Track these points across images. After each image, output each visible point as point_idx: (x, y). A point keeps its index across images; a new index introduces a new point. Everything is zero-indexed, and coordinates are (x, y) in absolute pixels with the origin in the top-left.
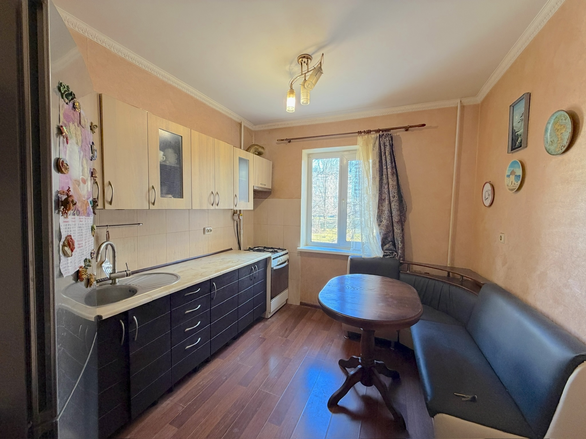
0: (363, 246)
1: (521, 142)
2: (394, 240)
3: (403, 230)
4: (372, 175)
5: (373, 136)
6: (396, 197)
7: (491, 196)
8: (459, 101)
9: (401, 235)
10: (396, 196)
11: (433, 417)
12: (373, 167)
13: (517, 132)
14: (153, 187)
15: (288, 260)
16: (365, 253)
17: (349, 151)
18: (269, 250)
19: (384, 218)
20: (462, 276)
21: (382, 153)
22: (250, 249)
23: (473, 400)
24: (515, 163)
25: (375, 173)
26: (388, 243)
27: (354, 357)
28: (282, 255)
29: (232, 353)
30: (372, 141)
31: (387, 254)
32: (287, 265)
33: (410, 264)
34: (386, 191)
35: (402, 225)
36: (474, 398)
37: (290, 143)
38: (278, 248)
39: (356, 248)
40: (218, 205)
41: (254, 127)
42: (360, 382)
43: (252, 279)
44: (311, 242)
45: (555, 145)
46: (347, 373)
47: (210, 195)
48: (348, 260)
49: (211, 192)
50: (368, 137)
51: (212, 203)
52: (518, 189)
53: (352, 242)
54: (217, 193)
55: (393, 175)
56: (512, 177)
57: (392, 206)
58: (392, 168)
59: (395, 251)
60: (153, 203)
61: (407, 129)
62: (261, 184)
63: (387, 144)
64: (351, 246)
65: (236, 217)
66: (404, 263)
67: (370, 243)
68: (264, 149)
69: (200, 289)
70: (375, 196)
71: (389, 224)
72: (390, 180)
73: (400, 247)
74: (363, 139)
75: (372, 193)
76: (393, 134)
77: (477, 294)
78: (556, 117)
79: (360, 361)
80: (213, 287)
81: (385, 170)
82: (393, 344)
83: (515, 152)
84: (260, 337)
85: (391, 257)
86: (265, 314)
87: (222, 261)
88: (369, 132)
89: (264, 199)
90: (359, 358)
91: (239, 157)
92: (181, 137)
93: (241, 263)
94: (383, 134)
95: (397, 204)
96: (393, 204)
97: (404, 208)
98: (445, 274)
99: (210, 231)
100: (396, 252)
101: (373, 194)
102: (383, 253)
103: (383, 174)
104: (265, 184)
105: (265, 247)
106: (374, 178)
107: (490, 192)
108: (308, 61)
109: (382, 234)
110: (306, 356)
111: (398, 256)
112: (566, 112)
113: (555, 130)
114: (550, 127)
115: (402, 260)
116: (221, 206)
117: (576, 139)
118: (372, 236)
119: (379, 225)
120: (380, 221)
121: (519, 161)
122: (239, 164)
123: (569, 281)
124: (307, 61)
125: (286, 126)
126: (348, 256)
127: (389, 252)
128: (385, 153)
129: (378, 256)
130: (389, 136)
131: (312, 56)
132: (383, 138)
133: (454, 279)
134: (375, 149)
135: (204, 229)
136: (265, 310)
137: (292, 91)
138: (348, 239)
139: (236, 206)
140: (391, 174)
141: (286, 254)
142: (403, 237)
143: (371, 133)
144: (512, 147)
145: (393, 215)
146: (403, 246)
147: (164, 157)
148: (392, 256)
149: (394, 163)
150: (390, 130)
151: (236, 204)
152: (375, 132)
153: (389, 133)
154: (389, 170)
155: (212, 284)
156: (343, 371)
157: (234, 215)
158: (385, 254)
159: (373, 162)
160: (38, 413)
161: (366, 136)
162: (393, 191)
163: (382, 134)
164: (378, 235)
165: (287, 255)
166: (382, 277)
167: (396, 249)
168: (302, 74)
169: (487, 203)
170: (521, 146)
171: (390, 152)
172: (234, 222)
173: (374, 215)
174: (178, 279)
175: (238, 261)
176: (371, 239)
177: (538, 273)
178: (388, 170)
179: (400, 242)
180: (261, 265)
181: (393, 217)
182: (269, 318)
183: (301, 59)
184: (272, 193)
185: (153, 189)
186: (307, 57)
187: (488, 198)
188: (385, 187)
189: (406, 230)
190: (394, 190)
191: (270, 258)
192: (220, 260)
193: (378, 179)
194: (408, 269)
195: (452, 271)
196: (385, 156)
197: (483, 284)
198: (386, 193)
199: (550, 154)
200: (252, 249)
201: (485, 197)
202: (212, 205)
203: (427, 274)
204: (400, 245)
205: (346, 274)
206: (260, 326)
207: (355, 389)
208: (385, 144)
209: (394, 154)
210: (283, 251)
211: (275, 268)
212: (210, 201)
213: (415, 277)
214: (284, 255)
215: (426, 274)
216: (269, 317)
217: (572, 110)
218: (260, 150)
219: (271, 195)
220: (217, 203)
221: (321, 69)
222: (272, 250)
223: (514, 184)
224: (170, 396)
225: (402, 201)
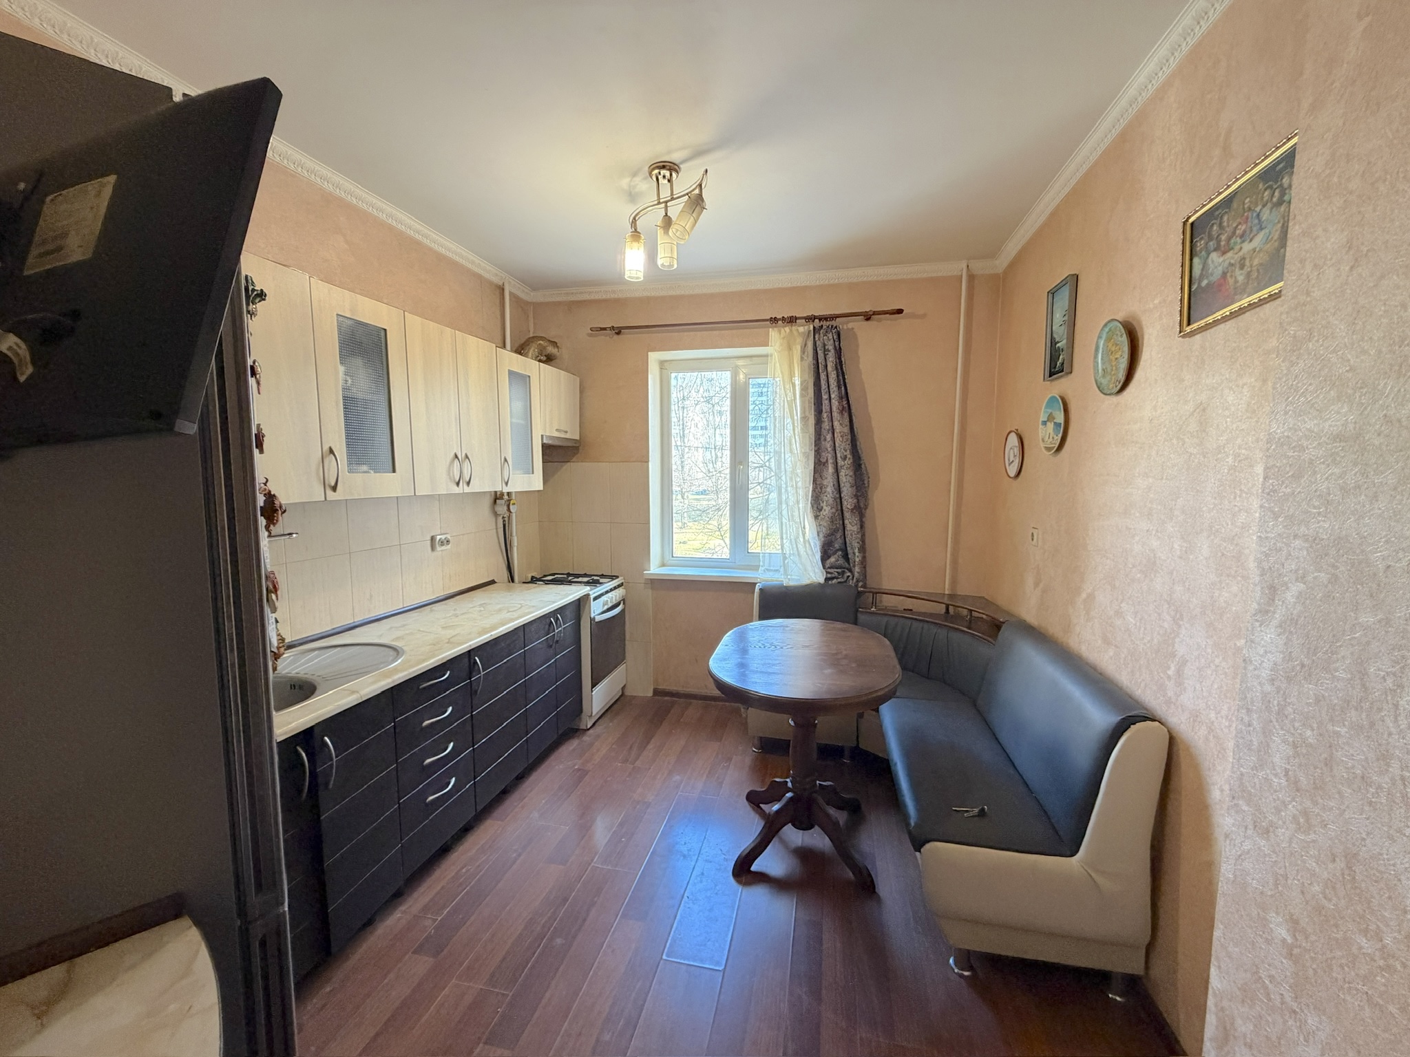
0: (784, 562)
1: (1063, 364)
2: (846, 547)
3: (862, 527)
4: (801, 414)
5: (801, 329)
6: (849, 459)
7: (1018, 458)
8: (964, 266)
9: (859, 536)
10: (849, 456)
11: (920, 851)
12: (802, 396)
13: (1058, 342)
14: (331, 451)
15: (624, 600)
16: (789, 577)
17: (751, 357)
18: (580, 579)
19: (825, 502)
20: (971, 611)
21: (820, 365)
22: (534, 580)
23: (982, 813)
24: (1053, 398)
25: (807, 409)
26: (835, 553)
27: (777, 780)
28: (611, 590)
29: (520, 806)
30: (799, 340)
31: (833, 575)
32: (623, 611)
33: (876, 593)
34: (829, 446)
35: (862, 516)
36: (982, 811)
37: (620, 336)
38: (600, 574)
39: (769, 566)
40: (468, 483)
41: (532, 294)
42: (790, 824)
43: (553, 644)
44: (673, 557)
45: (1108, 378)
46: (762, 814)
47: (452, 462)
48: (755, 593)
49: (452, 455)
50: (791, 330)
51: (457, 480)
52: (1058, 448)
53: (761, 555)
54: (467, 457)
55: (842, 413)
56: (1050, 426)
57: (840, 477)
58: (841, 398)
59: (847, 569)
60: (333, 487)
61: (868, 317)
62: (557, 430)
63: (830, 347)
64: (761, 564)
65: (501, 509)
66: (865, 592)
67: (799, 554)
68: (558, 347)
69: (449, 672)
70: (807, 457)
71: (836, 514)
72: (836, 424)
73: (857, 560)
74: (782, 336)
75: (801, 451)
76: (841, 326)
77: (993, 642)
78: (1110, 330)
79: (790, 785)
80: (474, 666)
81: (825, 402)
82: (847, 753)
83: (1056, 379)
84: (576, 767)
85: (839, 582)
86: (580, 719)
87: (482, 609)
88: (792, 320)
89: (563, 464)
90: (788, 780)
91: (509, 370)
92: (383, 332)
93: (530, 610)
94: (822, 326)
95: (851, 473)
96: (842, 473)
97: (863, 481)
98: (941, 609)
99: (445, 541)
100: (850, 571)
101: (804, 453)
102: (825, 573)
103: (822, 410)
104: (565, 430)
105: (569, 575)
106: (804, 419)
107: (1017, 451)
108: (671, 175)
109: (821, 535)
110: (679, 793)
111: (855, 578)
112: (1120, 322)
113: (1108, 353)
114: (1102, 343)
115: (861, 587)
116: (476, 487)
117: (1134, 374)
118: (802, 540)
119: (816, 517)
120: (817, 508)
121: (1060, 397)
122: (510, 388)
123: (1121, 605)
124: (669, 175)
125: (608, 297)
126: (755, 584)
127: (837, 572)
128: (826, 366)
129: (816, 581)
130: (834, 331)
131: (681, 166)
132: (822, 335)
133: (957, 617)
134: (806, 358)
135: (433, 539)
136: (580, 711)
137: (636, 235)
138: (754, 548)
139: (507, 484)
140: (838, 410)
141: (619, 586)
142: (863, 541)
143: (797, 321)
144: (1050, 371)
145: (842, 495)
146: (864, 557)
147: (348, 378)
148: (843, 580)
149: (843, 388)
150: (836, 318)
151: (506, 480)
152: (804, 321)
153: (834, 323)
154: (835, 403)
155: (472, 661)
156: (757, 812)
157: (495, 502)
158: (829, 576)
159: (801, 384)
160: (254, 898)
161: (787, 328)
162: (843, 446)
163: (820, 325)
164: (814, 538)
165: (621, 589)
166: (826, 621)
167: (849, 564)
168: (659, 203)
169: (1012, 471)
170: (1062, 371)
171: (836, 365)
172: (496, 520)
173: (807, 496)
174: (400, 654)
175: (520, 608)
176: (800, 547)
177: (1084, 595)
178: (833, 401)
179: (856, 551)
180: (568, 613)
181: (843, 500)
182: (588, 729)
183: (656, 171)
184: (580, 451)
185: (332, 455)
186: (672, 167)
187: (1013, 461)
188: (827, 437)
189: (867, 525)
190: (844, 444)
191: (587, 596)
192: (478, 609)
193: (812, 421)
194: (873, 603)
195: (954, 604)
196: (825, 373)
197: (1004, 623)
198: (829, 449)
199: (1101, 391)
200: (539, 580)
201: (1009, 460)
202: (458, 484)
203: (910, 612)
204: (858, 557)
205: (752, 621)
206: (572, 745)
207: (782, 841)
208: (825, 348)
209: (844, 368)
210: (613, 579)
211: (598, 619)
212: (452, 474)
213: (885, 619)
214: (615, 588)
215: (905, 611)
216: (589, 727)
217: (1130, 320)
218: (551, 350)
219: (579, 455)
220: (468, 480)
221: (703, 200)
222: (586, 579)
223: (1053, 438)
224: (400, 904)
225: (860, 465)
